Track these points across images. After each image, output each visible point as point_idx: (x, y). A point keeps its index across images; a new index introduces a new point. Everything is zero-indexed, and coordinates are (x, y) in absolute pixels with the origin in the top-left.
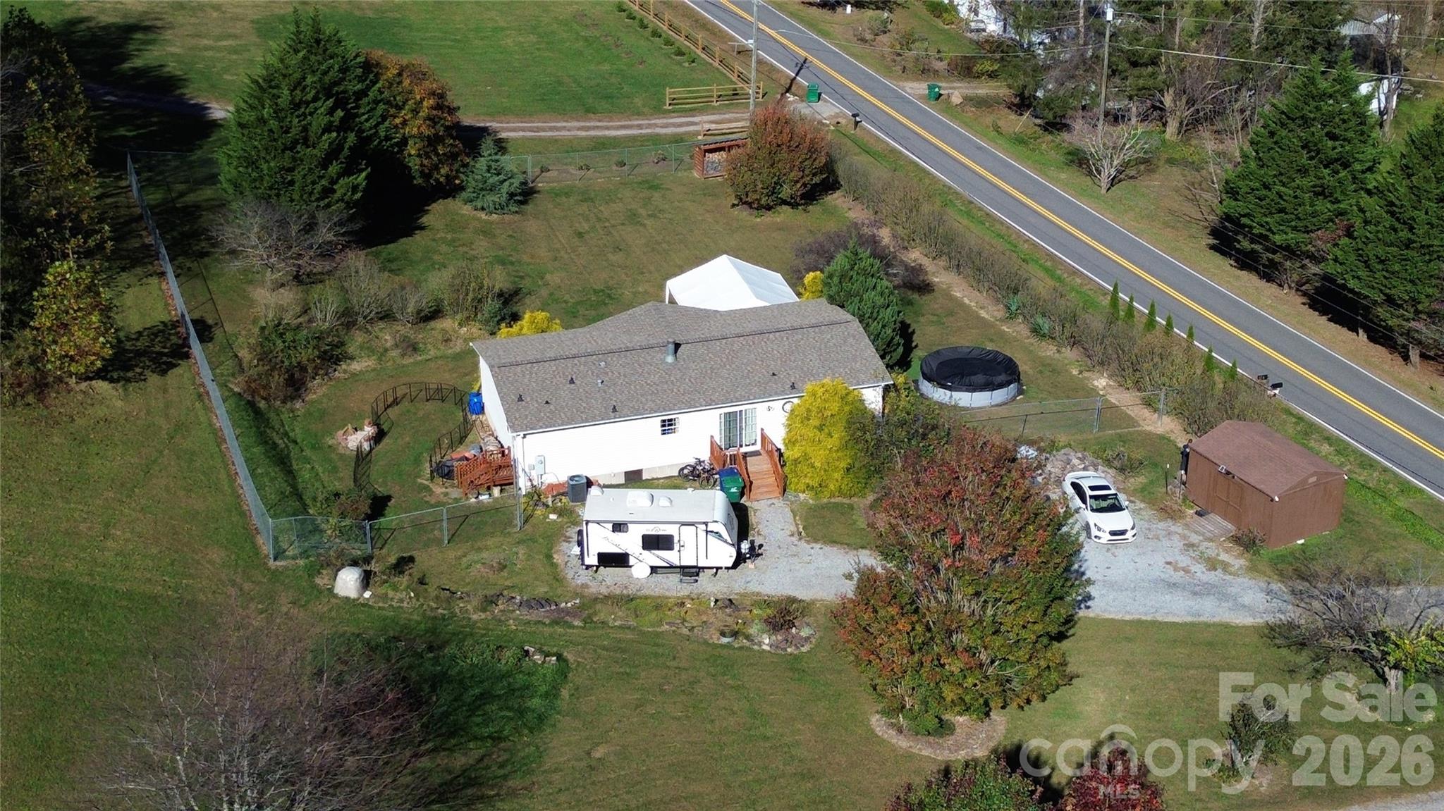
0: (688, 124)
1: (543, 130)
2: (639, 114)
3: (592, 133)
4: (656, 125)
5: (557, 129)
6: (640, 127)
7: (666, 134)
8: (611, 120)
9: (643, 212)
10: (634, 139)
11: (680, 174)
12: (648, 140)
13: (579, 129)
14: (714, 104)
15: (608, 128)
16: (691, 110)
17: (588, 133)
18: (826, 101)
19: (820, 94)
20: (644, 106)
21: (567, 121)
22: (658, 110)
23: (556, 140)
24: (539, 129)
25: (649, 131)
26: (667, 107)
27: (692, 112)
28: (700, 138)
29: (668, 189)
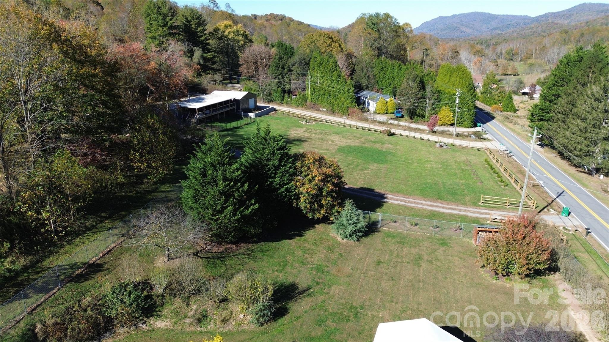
0: (486, 214)
1: (411, 202)
2: (463, 204)
3: (434, 209)
4: (469, 211)
5: (418, 203)
6: (460, 210)
7: (471, 217)
8: (448, 204)
9: (426, 258)
10: (453, 215)
11: (464, 240)
12: (459, 218)
13: (428, 205)
14: (507, 207)
15: (443, 208)
16: (492, 207)
17: (431, 208)
18: (573, 217)
19: (570, 213)
20: (469, 201)
21: (425, 201)
22: (475, 204)
23: (412, 209)
24: (409, 202)
25: (464, 213)
26: (481, 204)
27: (492, 208)
28: (489, 222)
29: (451, 247)
